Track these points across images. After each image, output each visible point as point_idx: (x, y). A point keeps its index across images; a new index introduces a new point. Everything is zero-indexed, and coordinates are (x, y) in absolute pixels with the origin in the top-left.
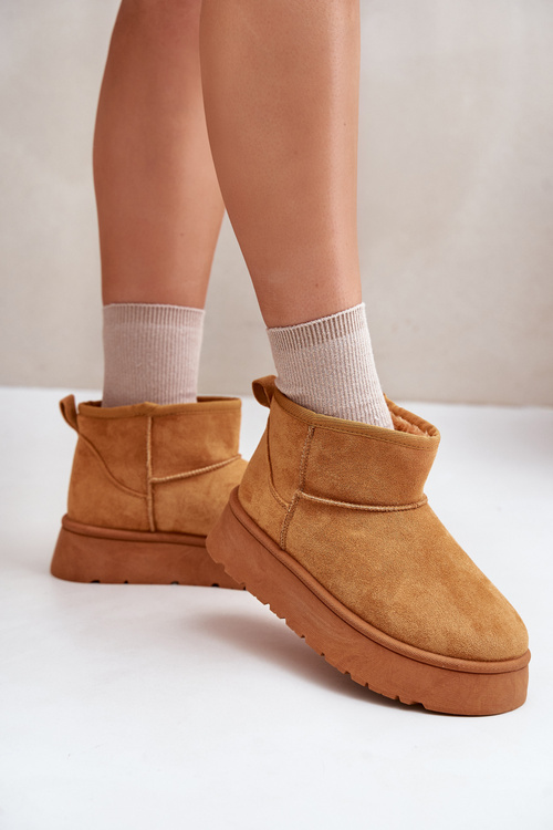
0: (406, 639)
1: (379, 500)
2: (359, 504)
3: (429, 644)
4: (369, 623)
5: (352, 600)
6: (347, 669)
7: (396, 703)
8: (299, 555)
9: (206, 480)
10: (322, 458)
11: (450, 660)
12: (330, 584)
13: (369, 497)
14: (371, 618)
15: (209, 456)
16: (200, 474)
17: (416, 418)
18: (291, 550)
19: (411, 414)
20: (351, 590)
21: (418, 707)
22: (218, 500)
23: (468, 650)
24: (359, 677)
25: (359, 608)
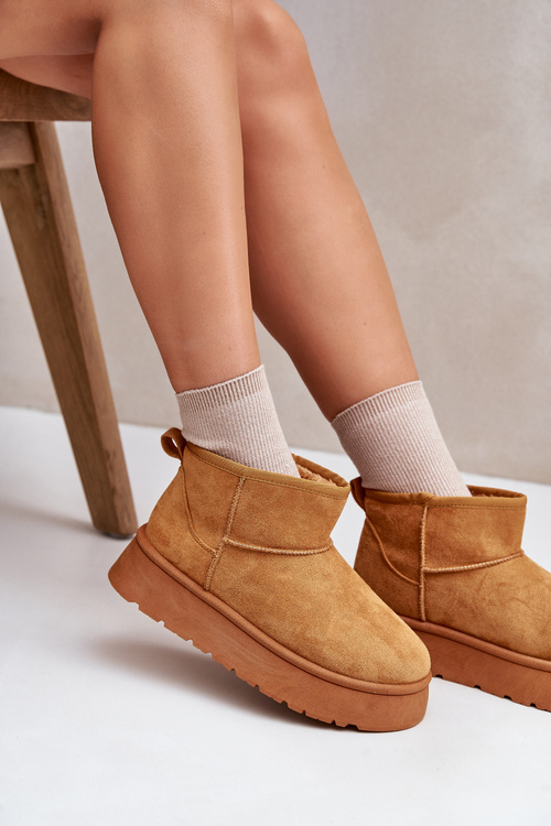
0: (341, 670)
1: (302, 544)
2: (285, 548)
3: (363, 674)
4: (305, 658)
5: (286, 637)
6: (283, 699)
7: (333, 726)
8: (226, 596)
9: (478, 577)
10: (251, 507)
11: (381, 686)
12: (261, 622)
13: (294, 542)
14: (305, 654)
15: (483, 552)
16: (473, 570)
17: (318, 467)
18: (217, 592)
19: (311, 463)
20: (285, 629)
21: (352, 728)
22: (487, 598)
23: (395, 676)
24: (294, 705)
25: (294, 645)
